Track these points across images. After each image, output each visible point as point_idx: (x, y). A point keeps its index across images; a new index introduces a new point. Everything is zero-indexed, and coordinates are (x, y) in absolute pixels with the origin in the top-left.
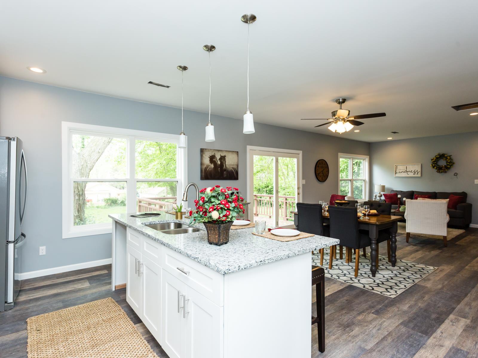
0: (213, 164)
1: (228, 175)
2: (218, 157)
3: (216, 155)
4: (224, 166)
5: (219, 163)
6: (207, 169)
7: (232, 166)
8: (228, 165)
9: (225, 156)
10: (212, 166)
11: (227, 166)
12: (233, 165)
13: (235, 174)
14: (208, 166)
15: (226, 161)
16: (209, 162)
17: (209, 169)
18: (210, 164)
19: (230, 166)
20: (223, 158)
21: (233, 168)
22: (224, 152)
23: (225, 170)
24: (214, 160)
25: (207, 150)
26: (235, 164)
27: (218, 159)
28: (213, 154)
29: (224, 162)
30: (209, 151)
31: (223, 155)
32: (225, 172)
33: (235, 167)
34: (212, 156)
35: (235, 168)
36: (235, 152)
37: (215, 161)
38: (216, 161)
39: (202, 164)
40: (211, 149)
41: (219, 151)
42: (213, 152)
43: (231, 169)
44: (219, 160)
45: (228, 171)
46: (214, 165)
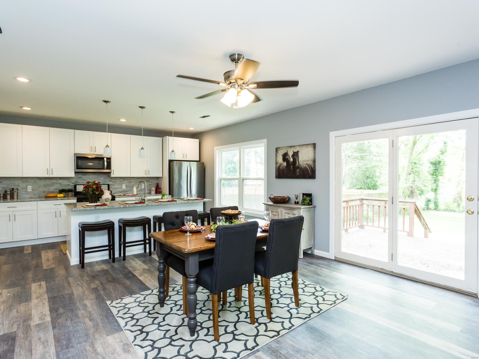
0: (285, 162)
1: (302, 172)
2: (291, 154)
3: (288, 152)
4: (296, 163)
5: (292, 160)
6: (281, 168)
7: (306, 163)
8: (302, 161)
9: (298, 152)
10: (285, 164)
11: (300, 163)
12: (308, 161)
13: (309, 171)
14: (281, 164)
15: (299, 157)
16: (282, 160)
17: (282, 167)
18: (283, 162)
19: (303, 162)
20: (296, 154)
21: (307, 164)
22: (298, 147)
23: (298, 168)
24: (287, 157)
25: (280, 148)
26: (309, 159)
27: (290, 157)
28: (286, 151)
29: (297, 158)
30: (282, 149)
31: (295, 151)
32: (298, 170)
33: (311, 163)
34: (285, 153)
35: (309, 164)
36: (311, 144)
37: (287, 159)
38: (289, 159)
39: (276, 163)
40: (284, 147)
41: (291, 147)
42: (285, 149)
43: (305, 165)
44: (292, 157)
45: (301, 168)
46: (287, 163)
